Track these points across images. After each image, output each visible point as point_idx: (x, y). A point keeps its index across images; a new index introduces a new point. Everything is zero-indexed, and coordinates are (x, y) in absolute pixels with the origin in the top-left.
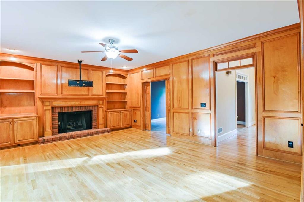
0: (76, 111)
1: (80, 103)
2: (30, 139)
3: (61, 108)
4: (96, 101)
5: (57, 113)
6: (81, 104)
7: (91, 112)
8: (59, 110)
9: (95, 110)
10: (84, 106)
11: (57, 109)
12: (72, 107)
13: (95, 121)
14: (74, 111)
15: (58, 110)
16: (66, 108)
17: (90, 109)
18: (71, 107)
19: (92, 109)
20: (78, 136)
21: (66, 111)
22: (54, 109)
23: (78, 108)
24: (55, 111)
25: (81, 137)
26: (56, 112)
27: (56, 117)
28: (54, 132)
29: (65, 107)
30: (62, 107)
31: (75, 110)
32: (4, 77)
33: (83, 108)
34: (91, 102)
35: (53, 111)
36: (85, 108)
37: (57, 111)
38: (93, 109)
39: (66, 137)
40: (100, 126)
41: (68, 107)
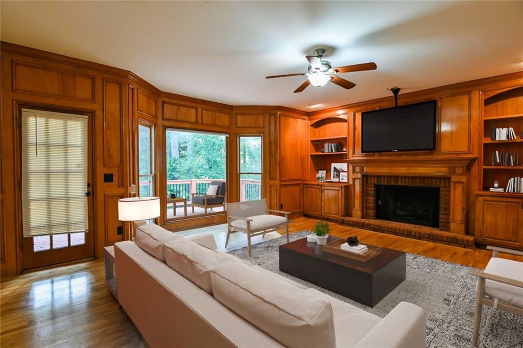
0: (403, 184)
1: (407, 170)
2: (335, 214)
3: (379, 177)
4: (444, 167)
5: (373, 186)
6: (410, 171)
7: (437, 190)
8: (376, 181)
9: (445, 187)
10: (420, 177)
11: (372, 178)
12: (396, 177)
13: (444, 212)
14: (399, 184)
15: (374, 180)
16: (386, 178)
17: (435, 184)
18: (394, 177)
19: (438, 184)
20: (390, 230)
21: (386, 183)
22: (369, 178)
23: (407, 180)
24: (369, 182)
25: (395, 235)
26: (371, 184)
27: (372, 190)
28: (368, 214)
29: (384, 176)
30: (381, 176)
31: (401, 183)
32: (331, 136)
33: (418, 180)
34: (432, 169)
35: (368, 182)
36: (422, 182)
37: (373, 182)
38: (442, 184)
39: (371, 225)
40: (452, 226)
41: (389, 177)
